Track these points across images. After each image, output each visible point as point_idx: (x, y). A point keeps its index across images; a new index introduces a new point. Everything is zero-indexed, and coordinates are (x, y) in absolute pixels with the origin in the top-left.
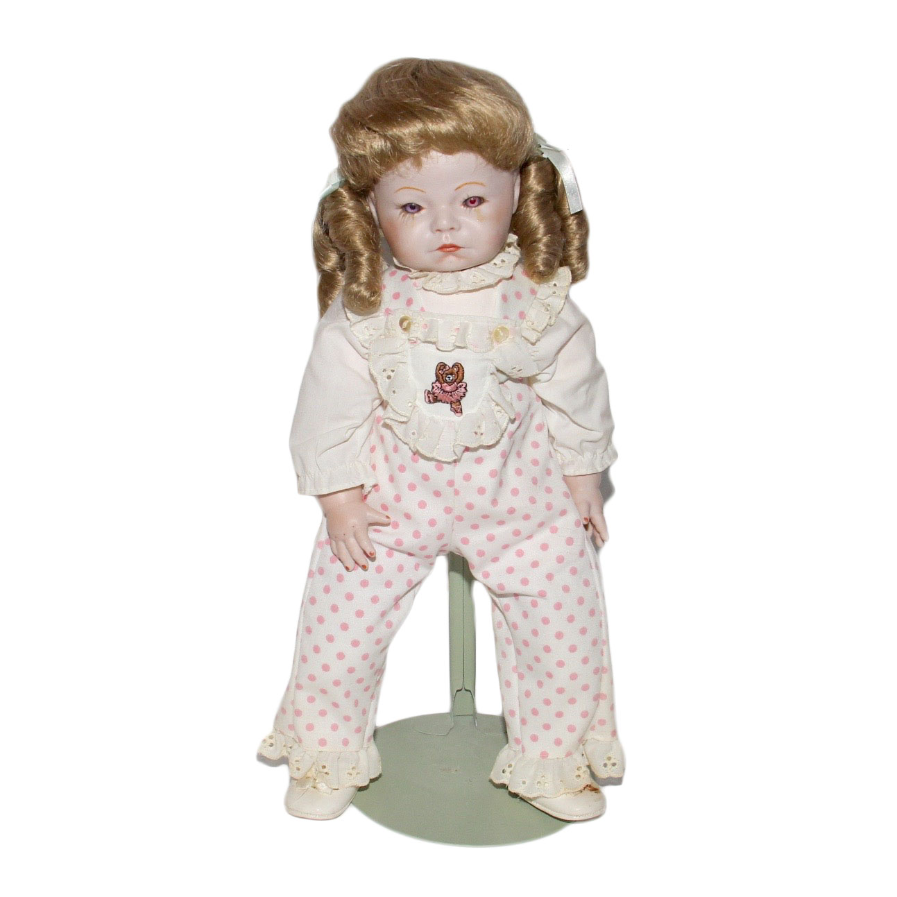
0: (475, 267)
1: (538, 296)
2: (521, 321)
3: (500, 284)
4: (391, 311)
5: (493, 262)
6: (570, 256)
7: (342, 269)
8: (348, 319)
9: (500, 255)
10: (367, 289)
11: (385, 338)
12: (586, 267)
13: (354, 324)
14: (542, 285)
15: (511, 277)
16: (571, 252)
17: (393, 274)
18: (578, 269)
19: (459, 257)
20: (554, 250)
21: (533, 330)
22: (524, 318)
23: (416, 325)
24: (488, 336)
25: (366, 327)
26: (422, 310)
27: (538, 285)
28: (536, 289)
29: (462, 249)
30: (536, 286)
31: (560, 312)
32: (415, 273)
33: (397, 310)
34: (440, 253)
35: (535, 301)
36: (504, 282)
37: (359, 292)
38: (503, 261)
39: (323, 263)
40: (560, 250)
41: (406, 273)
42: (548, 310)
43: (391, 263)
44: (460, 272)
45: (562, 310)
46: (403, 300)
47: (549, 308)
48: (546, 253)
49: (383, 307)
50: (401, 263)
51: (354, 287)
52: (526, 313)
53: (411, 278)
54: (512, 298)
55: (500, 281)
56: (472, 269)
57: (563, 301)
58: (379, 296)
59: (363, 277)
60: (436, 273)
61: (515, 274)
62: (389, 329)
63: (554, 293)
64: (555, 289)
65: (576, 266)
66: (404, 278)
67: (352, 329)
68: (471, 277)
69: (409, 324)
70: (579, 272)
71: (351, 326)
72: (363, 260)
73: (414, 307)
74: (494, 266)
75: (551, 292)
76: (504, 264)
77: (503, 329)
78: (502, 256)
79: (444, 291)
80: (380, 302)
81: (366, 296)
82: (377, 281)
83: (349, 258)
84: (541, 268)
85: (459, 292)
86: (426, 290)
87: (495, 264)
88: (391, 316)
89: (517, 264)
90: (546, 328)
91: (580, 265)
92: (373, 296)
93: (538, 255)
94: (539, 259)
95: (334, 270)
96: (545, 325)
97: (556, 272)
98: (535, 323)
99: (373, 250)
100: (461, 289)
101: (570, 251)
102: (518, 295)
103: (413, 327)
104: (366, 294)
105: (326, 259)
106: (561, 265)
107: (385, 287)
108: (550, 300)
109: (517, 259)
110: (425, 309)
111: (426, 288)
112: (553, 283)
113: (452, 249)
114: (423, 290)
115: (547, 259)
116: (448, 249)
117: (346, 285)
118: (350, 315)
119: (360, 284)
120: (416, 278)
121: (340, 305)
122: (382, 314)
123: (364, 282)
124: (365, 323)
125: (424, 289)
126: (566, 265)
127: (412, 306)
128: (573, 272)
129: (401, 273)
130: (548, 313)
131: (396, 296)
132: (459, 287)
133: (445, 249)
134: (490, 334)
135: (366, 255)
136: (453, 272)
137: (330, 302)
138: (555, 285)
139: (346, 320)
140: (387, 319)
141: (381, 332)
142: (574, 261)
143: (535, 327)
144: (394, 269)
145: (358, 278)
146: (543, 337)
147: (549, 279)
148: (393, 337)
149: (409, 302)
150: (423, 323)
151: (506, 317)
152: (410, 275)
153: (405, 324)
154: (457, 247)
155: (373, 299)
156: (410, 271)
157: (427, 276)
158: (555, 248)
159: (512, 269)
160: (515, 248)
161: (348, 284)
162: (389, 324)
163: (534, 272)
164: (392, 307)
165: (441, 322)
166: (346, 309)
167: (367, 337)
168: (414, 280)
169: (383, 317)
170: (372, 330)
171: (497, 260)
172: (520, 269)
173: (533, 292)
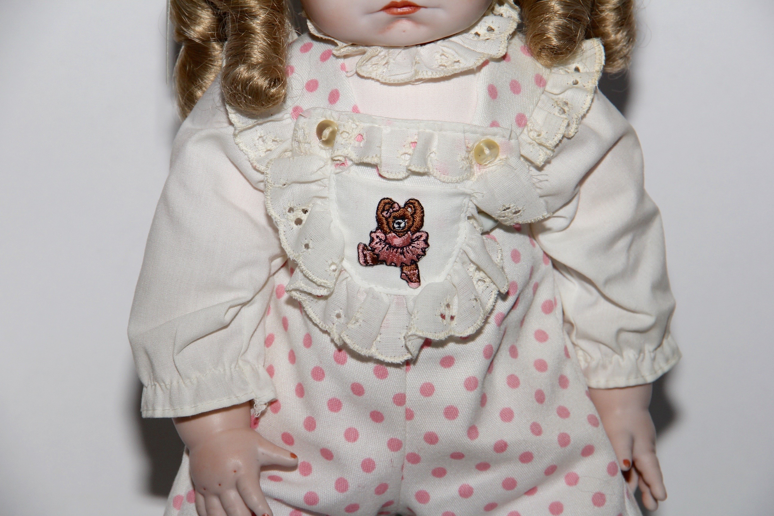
0: (444, 39)
1: (548, 88)
2: (518, 130)
3: (485, 69)
4: (302, 110)
5: (473, 31)
6: (604, 20)
7: (221, 39)
8: (231, 124)
9: (486, 18)
10: (263, 74)
11: (293, 156)
12: (631, 37)
13: (241, 131)
14: (554, 70)
15: (504, 57)
16: (604, 14)
17: (306, 49)
18: (616, 42)
19: (417, 22)
20: (576, 11)
21: (540, 144)
22: (525, 125)
23: (345, 135)
24: (463, 154)
25: (260, 137)
26: (355, 110)
27: (548, 71)
28: (545, 77)
29: (422, 10)
30: (544, 72)
31: (584, 116)
32: (343, 48)
33: (315, 109)
34: (384, 15)
35: (543, 97)
36: (492, 64)
37: (250, 79)
38: (490, 30)
39: (188, 27)
40: (587, 12)
41: (329, 47)
42: (564, 112)
43: (302, 30)
44: (419, 48)
45: (588, 111)
46: (322, 93)
47: (566, 109)
48: (564, 16)
49: (290, 104)
50: (320, 31)
51: (242, 71)
52: (527, 115)
53: (338, 57)
54: (505, 91)
55: (485, 63)
56: (439, 42)
57: (589, 98)
58: (284, 85)
59: (257, 56)
60: (379, 49)
61: (510, 53)
62: (299, 142)
63: (576, 83)
64: (576, 77)
65: (613, 37)
66: (325, 57)
67: (238, 140)
68: (438, 56)
69: (333, 134)
70: (618, 47)
71: (235, 135)
72: (257, 25)
73: (343, 105)
74: (476, 38)
75: (571, 82)
76: (493, 35)
77: (491, 146)
78: (489, 21)
79: (392, 79)
80: (285, 95)
81: (262, 87)
82: (281, 62)
83: (233, 21)
84: (555, 42)
85: (417, 81)
86: (362, 77)
87: (477, 34)
88: (302, 120)
89: (513, 35)
90: (560, 141)
91: (619, 36)
92: (274, 85)
93: (550, 19)
94: (550, 27)
95: (206, 39)
96: (560, 136)
97: (579, 47)
98: (543, 134)
99: (273, 8)
100: (420, 76)
101: (602, 11)
102: (515, 87)
103: (339, 139)
104: (261, 82)
105: (194, 19)
106: (588, 37)
107: (293, 71)
108: (568, 95)
109: (514, 26)
110: (360, 109)
111: (362, 74)
112: (573, 66)
113: (406, 9)
114: (356, 77)
115: (564, 27)
116: (400, 10)
117: (228, 66)
118: (234, 117)
119: (252, 66)
120: (346, 57)
121: (217, 99)
122: (288, 115)
123: (258, 63)
124: (259, 131)
125: (359, 75)
126: (596, 36)
127: (338, 103)
128: (607, 47)
129: (319, 48)
130: (564, 116)
131: (312, 86)
132: (416, 73)
133: (395, 10)
134: (468, 152)
135: (262, 16)
136: (407, 47)
137: (199, 93)
138: (577, 70)
139: (226, 125)
140: (296, 125)
141: (287, 145)
142: (609, 29)
143: (543, 141)
144: (307, 40)
145: (249, 56)
146: (553, 157)
147: (568, 59)
148: (306, 154)
149: (334, 97)
150: (356, 132)
151: (494, 124)
152: (335, 52)
153: (327, 133)
154: (416, 7)
155: (273, 90)
156: (336, 45)
157: (364, 53)
158: (578, 7)
159: (505, 44)
160: (511, 6)
161: (232, 64)
162: (300, 133)
163: (543, 48)
164: (305, 106)
165: (386, 130)
166: (228, 107)
167: (263, 155)
168: (341, 61)
169: (289, 121)
170: (270, 143)
171: (481, 28)
172: (518, 42)
173: (540, 81)
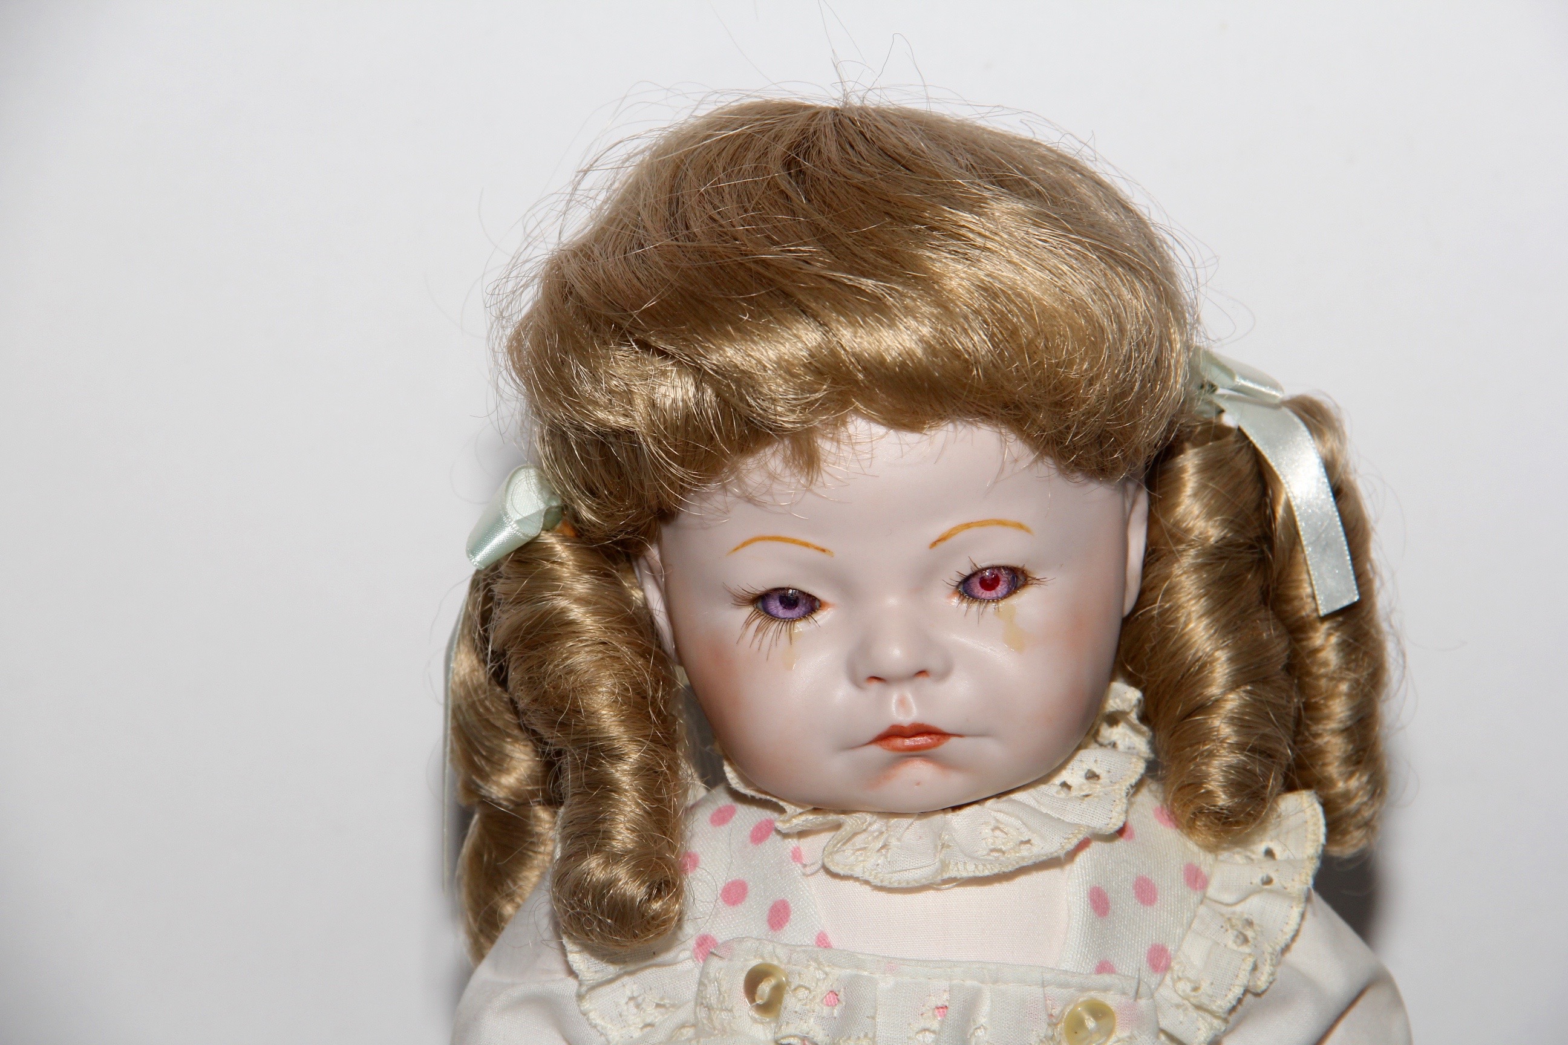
0: (999, 796)
1: (1211, 891)
2: (1154, 979)
3: (1082, 857)
4: (715, 944)
5: (1057, 780)
6: (1320, 752)
7: (553, 802)
8: (571, 972)
9: (1083, 754)
10: (636, 874)
11: (697, 1036)
12: (1378, 786)
13: (593, 988)
14: (1224, 855)
15: (1121, 832)
16: (1320, 741)
17: (721, 818)
18: (1347, 796)
19: (945, 764)
20: (1264, 737)
21: (1199, 1007)
22: (1167, 968)
23: (802, 993)
24: (1043, 1030)
25: (632, 998)
26: (822, 941)
27: (1210, 858)
28: (1205, 869)
29: (953, 741)
30: (1204, 860)
31: (1286, 949)
32: (797, 818)
33: (740, 940)
34: (877, 752)
35: (1202, 910)
36: (1096, 846)
37: (611, 883)
38: (1092, 776)
39: (485, 777)
40: (1286, 740)
41: (767, 814)
42: (1246, 940)
43: (713, 778)
44: (950, 816)
45: (1294, 938)
46: (755, 908)
47: (1250, 934)
48: (1240, 747)
49: (690, 931)
50: (748, 783)
51: (594, 867)
52: (1171, 948)
53: (786, 835)
54: (1124, 900)
55: (1083, 845)
56: (989, 803)
57: (1296, 912)
58: (678, 895)
59: (623, 836)
60: (869, 818)
61: (1133, 823)
62: (709, 1008)
63: (1268, 881)
64: (1268, 869)
65: (1341, 785)
66: (760, 835)
67: (586, 1005)
68: (987, 831)
69: (778, 990)
70: (1353, 805)
71: (580, 997)
72: (623, 774)
73: (797, 933)
74: (1063, 794)
75: (1257, 880)
76: (1097, 788)
77: (1099, 1012)
78: (1089, 758)
79: (895, 880)
80: (681, 914)
81: (633, 899)
82: (672, 848)
83: (576, 768)
84: (1222, 800)
85: (945, 882)
86: (835, 875)
87: (1065, 785)
88: (715, 964)
89: (1138, 786)
90: (1240, 1001)
91: (1353, 783)
92: (659, 896)
93: (1211, 755)
94: (1212, 770)
95: (521, 802)
96: (1238, 991)
97: (1272, 809)
98: (1205, 986)
99: (655, 740)
100: (952, 873)
101: (1317, 735)
102: (1145, 892)
103: (790, 1002)
104: (632, 888)
105: (498, 762)
106: (1290, 787)
107: (695, 864)
108: (1253, 906)
109: (1140, 768)
110: (833, 939)
111: (834, 869)
112: (1262, 847)
113: (920, 740)
114: (822, 876)
115: (1240, 769)
116: (908, 742)
117: (565, 859)
118: (578, 959)
119: (613, 859)
120: (802, 834)
121: (545, 923)
122: (687, 954)
123: (627, 852)
124: (630, 985)
125: (828, 872)
126: (1307, 786)
127: (787, 927)
128: (1329, 806)
129: (748, 817)
130: (1246, 949)
131: (735, 893)
132: (944, 866)
133: (899, 742)
134: (1053, 1025)
135: (633, 755)
136: (924, 814)
137: (508, 909)
138: (1269, 853)
139: (562, 975)
140: (704, 973)
141: (684, 1014)
142: (1334, 769)
143: (1205, 1001)
144: (723, 800)
145: (608, 836)
146: (1226, 1033)
147: (1248, 835)
148: (724, 1031)
149: (779, 915)
150: (824, 988)
151: (1104, 968)
152: (779, 825)
153: (765, 988)
154: (940, 735)
155: (656, 906)
156: (782, 811)
157: (838, 826)
158: (1267, 730)
159: (1121, 805)
160: (1133, 728)
161: (575, 853)
162: (711, 990)
163: (1199, 812)
164: (721, 933)
165: (885, 983)
166: (565, 940)
167: (637, 1034)
168: (793, 843)
169: (689, 964)
170: (651, 1010)
171: (1073, 774)
172: (1149, 801)
173: (1195, 879)
